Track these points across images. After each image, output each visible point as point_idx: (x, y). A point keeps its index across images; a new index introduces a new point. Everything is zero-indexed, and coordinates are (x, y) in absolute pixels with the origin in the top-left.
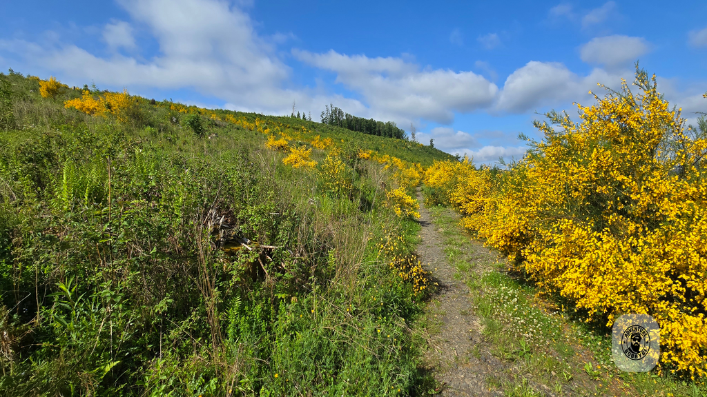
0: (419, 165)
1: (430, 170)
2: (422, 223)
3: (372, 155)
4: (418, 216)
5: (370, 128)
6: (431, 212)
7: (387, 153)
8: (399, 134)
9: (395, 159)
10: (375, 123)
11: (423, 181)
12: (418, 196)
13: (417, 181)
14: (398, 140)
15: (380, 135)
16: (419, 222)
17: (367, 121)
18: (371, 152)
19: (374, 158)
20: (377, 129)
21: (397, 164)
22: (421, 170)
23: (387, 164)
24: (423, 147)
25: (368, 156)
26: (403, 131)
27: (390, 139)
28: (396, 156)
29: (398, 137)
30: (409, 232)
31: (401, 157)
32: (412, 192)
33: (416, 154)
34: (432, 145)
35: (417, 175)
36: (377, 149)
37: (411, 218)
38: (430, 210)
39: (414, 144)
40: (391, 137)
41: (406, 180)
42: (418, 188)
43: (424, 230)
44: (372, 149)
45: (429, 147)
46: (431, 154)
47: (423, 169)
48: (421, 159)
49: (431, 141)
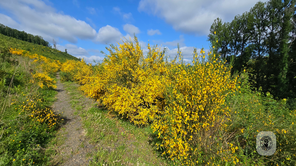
0: (58, 61)
1: (64, 64)
2: (59, 91)
3: (24, 53)
4: (55, 87)
5: (23, 37)
6: (64, 85)
7: (37, 53)
8: (45, 44)
9: (42, 57)
10: (26, 34)
11: (61, 69)
12: (57, 77)
13: (57, 69)
14: (45, 47)
15: (30, 41)
16: (56, 90)
19: (26, 55)
20: (28, 38)
21: (43, 60)
23: (36, 59)
24: (61, 53)
26: (48, 43)
27: (39, 45)
28: (43, 55)
30: (49, 96)
31: (47, 56)
32: (53, 75)
33: (57, 56)
34: (66, 52)
35: (57, 66)
36: (29, 50)
37: (51, 89)
38: (64, 83)
39: (55, 50)
40: (39, 44)
41: (49, 69)
42: (58, 73)
43: (59, 94)
44: (24, 49)
45: (65, 53)
46: (65, 56)
47: (61, 64)
48: (60, 58)
49: (66, 50)
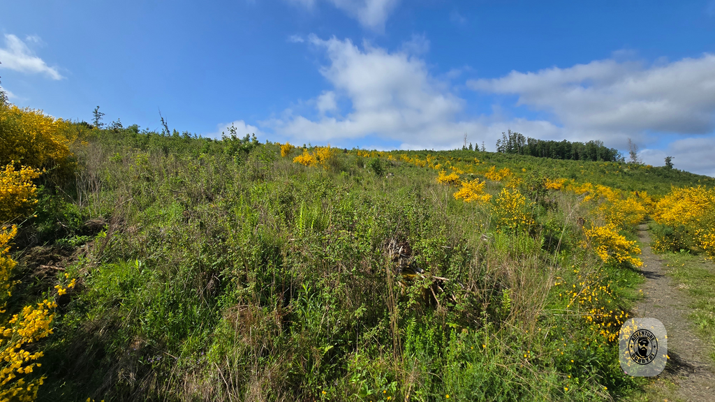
0: (644, 194)
1: (664, 201)
2: (648, 274)
3: (565, 185)
4: (637, 263)
5: (564, 151)
6: (665, 260)
7: (589, 181)
8: (608, 155)
9: (602, 188)
10: (569, 145)
11: (651, 216)
12: (640, 236)
13: (640, 217)
14: (607, 163)
15: (577, 158)
16: (640, 272)
17: (557, 144)
18: (563, 180)
19: (568, 188)
20: (573, 152)
21: (604, 194)
22: (649, 201)
23: (588, 194)
24: (652, 170)
25: (559, 185)
26: (616, 151)
27: (594, 163)
28: (604, 184)
29: (606, 160)
30: (622, 284)
31: (612, 185)
32: (631, 230)
33: (639, 180)
34: (669, 165)
35: (640, 208)
36: (573, 176)
37: (626, 266)
38: (663, 256)
39: (635, 166)
40: (595, 159)
41: (619, 215)
42: (641, 226)
43: (650, 283)
44: (566, 177)
45: (664, 168)
46: (668, 177)
47: (653, 200)
48: (650, 186)
49: (668, 160)
